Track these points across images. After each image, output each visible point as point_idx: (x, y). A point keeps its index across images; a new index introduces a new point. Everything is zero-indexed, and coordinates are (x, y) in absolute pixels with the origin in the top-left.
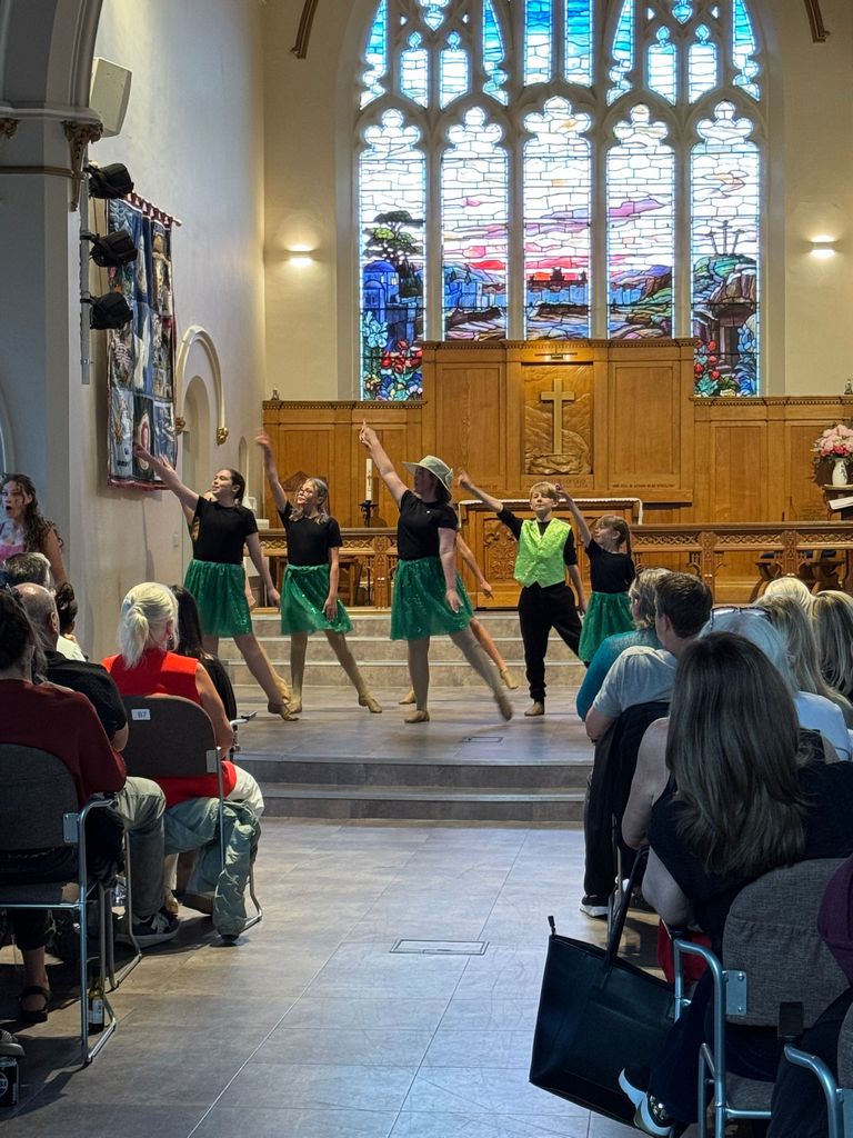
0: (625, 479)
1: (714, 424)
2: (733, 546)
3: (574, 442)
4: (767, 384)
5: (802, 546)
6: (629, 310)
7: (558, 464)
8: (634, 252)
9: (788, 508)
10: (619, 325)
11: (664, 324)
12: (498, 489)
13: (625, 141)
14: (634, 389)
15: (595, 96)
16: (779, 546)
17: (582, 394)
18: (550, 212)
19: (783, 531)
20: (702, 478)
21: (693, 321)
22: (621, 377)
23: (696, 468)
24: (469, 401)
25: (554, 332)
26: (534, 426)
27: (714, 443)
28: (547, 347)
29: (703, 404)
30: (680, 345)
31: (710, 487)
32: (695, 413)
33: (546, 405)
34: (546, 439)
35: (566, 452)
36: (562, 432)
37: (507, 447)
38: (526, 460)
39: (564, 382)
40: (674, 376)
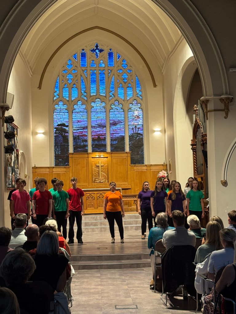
1: (135, 171)
3: (104, 175)
4: (146, 162)
6: (115, 145)
7: (101, 180)
8: (116, 133)
10: (113, 149)
12: (87, 186)
13: (114, 108)
14: (117, 163)
15: (107, 98)
17: (105, 164)
18: (97, 124)
20: (133, 183)
21: (129, 148)
22: (114, 161)
23: (132, 180)
24: (80, 166)
25: (98, 150)
26: (95, 172)
27: (135, 175)
28: (98, 154)
29: (133, 166)
30: (127, 153)
31: (135, 185)
32: (131, 168)
33: (97, 167)
34: (98, 175)
35: (102, 177)
36: (101, 173)
37: (89, 176)
38: (93, 179)
39: (101, 162)
40: (126, 160)
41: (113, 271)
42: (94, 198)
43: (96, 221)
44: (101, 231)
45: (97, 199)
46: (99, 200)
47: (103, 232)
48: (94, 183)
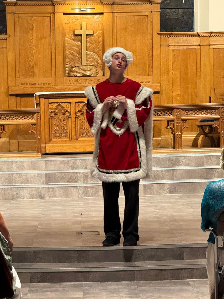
1: (172, 48)
2: (191, 116)
3: (93, 58)
4: (199, 26)
7: (85, 71)
9: (212, 94)
12: (51, 85)
14: (126, 28)
16: (216, 116)
17: (97, 31)
19: (219, 108)
20: (165, 78)
22: (119, 22)
23: (162, 72)
24: (34, 35)
26: (71, 49)
27: (171, 58)
28: (78, 4)
29: (165, 36)
30: (152, 3)
31: (169, 83)
32: (160, 41)
33: (77, 38)
34: (78, 57)
35: (89, 64)
36: (87, 53)
37: (56, 61)
38: (66, 69)
39: (87, 24)
40: (148, 21)
41: (113, 285)
42: (68, 114)
43: (73, 169)
44: (86, 194)
45: (77, 116)
46: (80, 119)
47: (90, 197)
48: (68, 76)
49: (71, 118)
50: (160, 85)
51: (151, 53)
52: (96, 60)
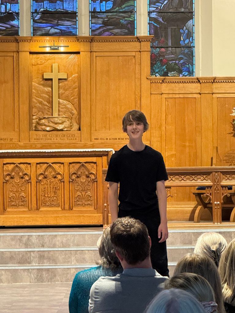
0: (103, 134)
1: (165, 96)
2: (177, 183)
3: (67, 108)
4: (200, 69)
5: (225, 183)
6: (104, 16)
7: (56, 124)
9: (215, 154)
10: (98, 26)
11: (129, 26)
12: (13, 141)
14: (108, 71)
16: (208, 183)
17: (72, 74)
19: (211, 172)
20: (156, 133)
21: (149, 23)
22: (99, 63)
23: (152, 126)
25: (53, 31)
26: (39, 97)
27: (164, 109)
28: (48, 41)
29: (156, 82)
30: (141, 41)
31: (161, 140)
32: (151, 89)
33: (47, 82)
34: (47, 106)
35: (62, 115)
36: (59, 101)
37: (20, 111)
38: (33, 121)
39: (60, 66)
40: (136, 62)
42: (27, 178)
43: (26, 247)
44: (39, 279)
45: (38, 180)
46: (42, 183)
47: (45, 282)
48: (35, 130)
49: (31, 182)
50: (149, 142)
51: (139, 102)
52: (70, 110)
